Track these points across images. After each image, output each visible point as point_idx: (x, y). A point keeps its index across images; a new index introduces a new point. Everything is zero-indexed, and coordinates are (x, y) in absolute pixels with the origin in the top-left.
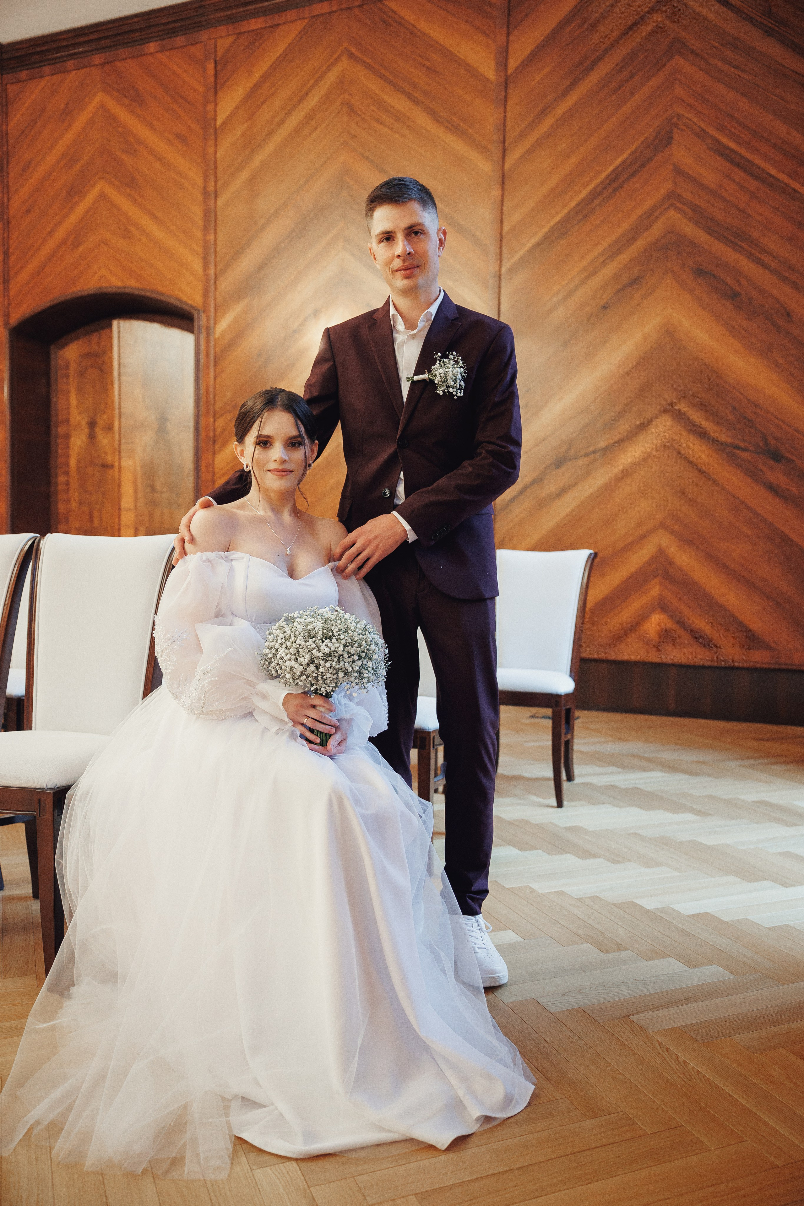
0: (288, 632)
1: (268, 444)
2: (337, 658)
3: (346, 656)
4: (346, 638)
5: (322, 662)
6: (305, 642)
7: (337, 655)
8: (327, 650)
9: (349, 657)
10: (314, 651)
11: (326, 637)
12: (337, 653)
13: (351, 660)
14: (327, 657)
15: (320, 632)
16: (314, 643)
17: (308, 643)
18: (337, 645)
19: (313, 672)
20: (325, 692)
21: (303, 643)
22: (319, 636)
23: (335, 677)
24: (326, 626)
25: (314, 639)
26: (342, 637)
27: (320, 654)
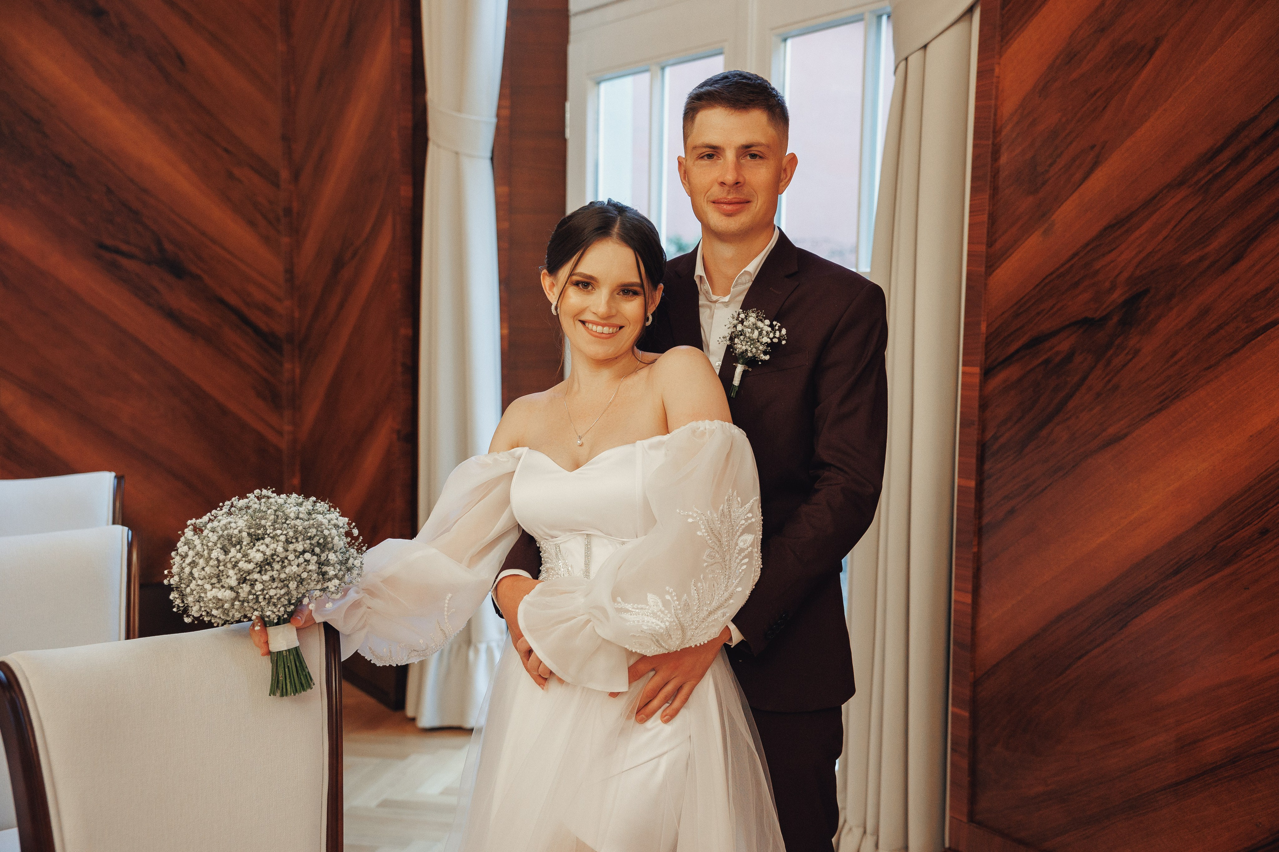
0: (199, 548)
1: (590, 288)
2: (280, 563)
3: (291, 557)
4: (285, 532)
5: (256, 576)
6: (226, 552)
7: (278, 559)
8: (259, 557)
9: (298, 557)
10: (241, 564)
11: (256, 538)
12: (278, 556)
13: (301, 560)
14: (265, 565)
15: (244, 534)
16: (240, 552)
17: (231, 555)
18: (273, 546)
19: (250, 593)
20: (276, 618)
21: (222, 557)
22: (246, 540)
23: (283, 592)
24: (254, 522)
25: (238, 547)
26: (279, 532)
27: (251, 566)
